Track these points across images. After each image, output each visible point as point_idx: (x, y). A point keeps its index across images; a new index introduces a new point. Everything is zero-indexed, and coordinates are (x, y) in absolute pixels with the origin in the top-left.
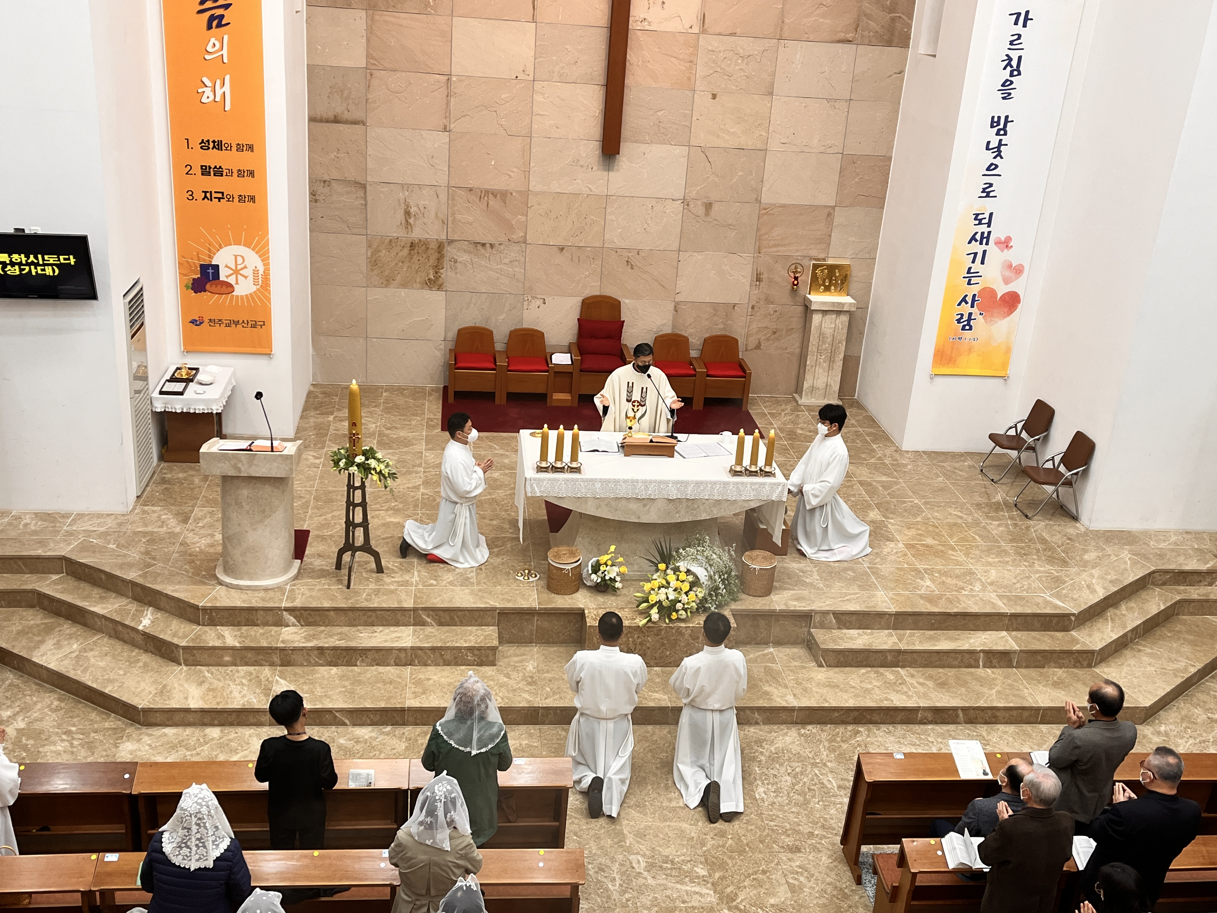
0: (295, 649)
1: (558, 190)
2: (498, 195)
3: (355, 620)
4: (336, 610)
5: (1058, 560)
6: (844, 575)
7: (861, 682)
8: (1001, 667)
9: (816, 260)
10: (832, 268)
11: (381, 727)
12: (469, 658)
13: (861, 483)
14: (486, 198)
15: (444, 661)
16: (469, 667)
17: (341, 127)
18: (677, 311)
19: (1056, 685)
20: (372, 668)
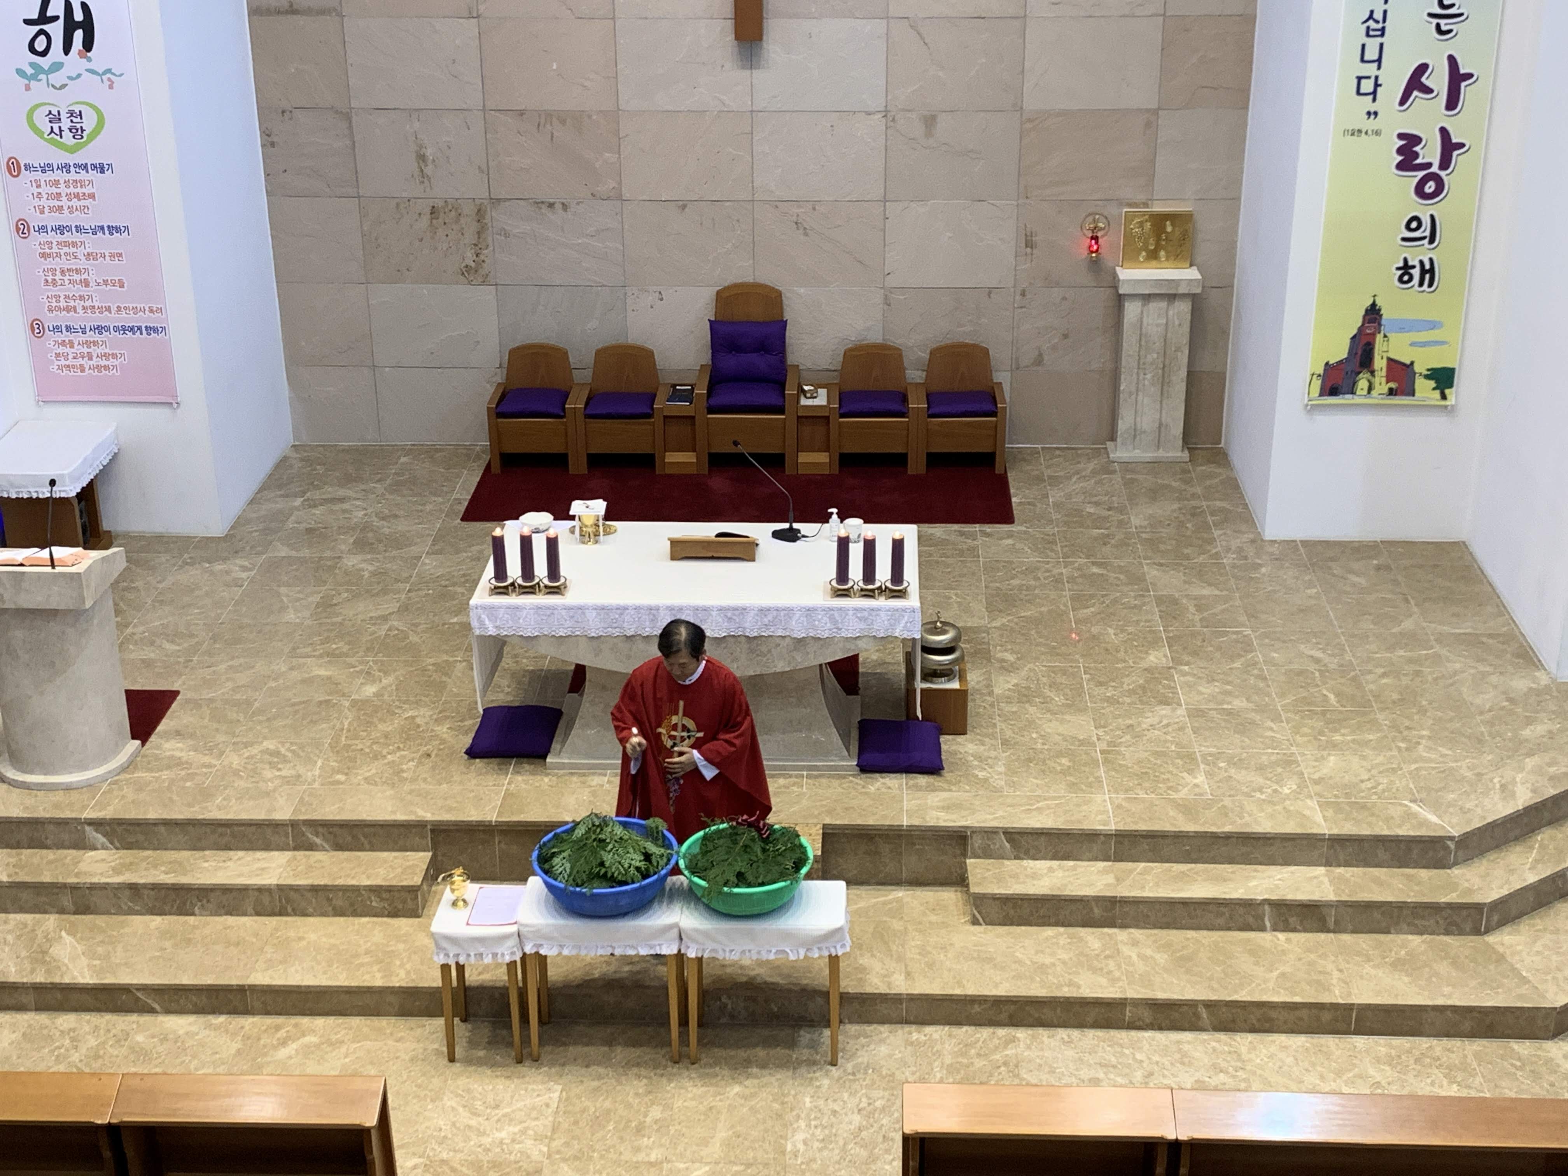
0: (93, 887)
1: (670, 108)
2: (569, 120)
3: (200, 839)
4: (168, 823)
5: (1469, 737)
6: (1053, 765)
7: (1037, 952)
8: (1306, 930)
9: (1130, 205)
10: (1159, 220)
11: (210, 1017)
12: (374, 904)
13: (1160, 600)
14: (548, 126)
15: (334, 909)
16: (375, 919)
17: (300, 20)
18: (889, 305)
19: (1397, 965)
20: (217, 919)
